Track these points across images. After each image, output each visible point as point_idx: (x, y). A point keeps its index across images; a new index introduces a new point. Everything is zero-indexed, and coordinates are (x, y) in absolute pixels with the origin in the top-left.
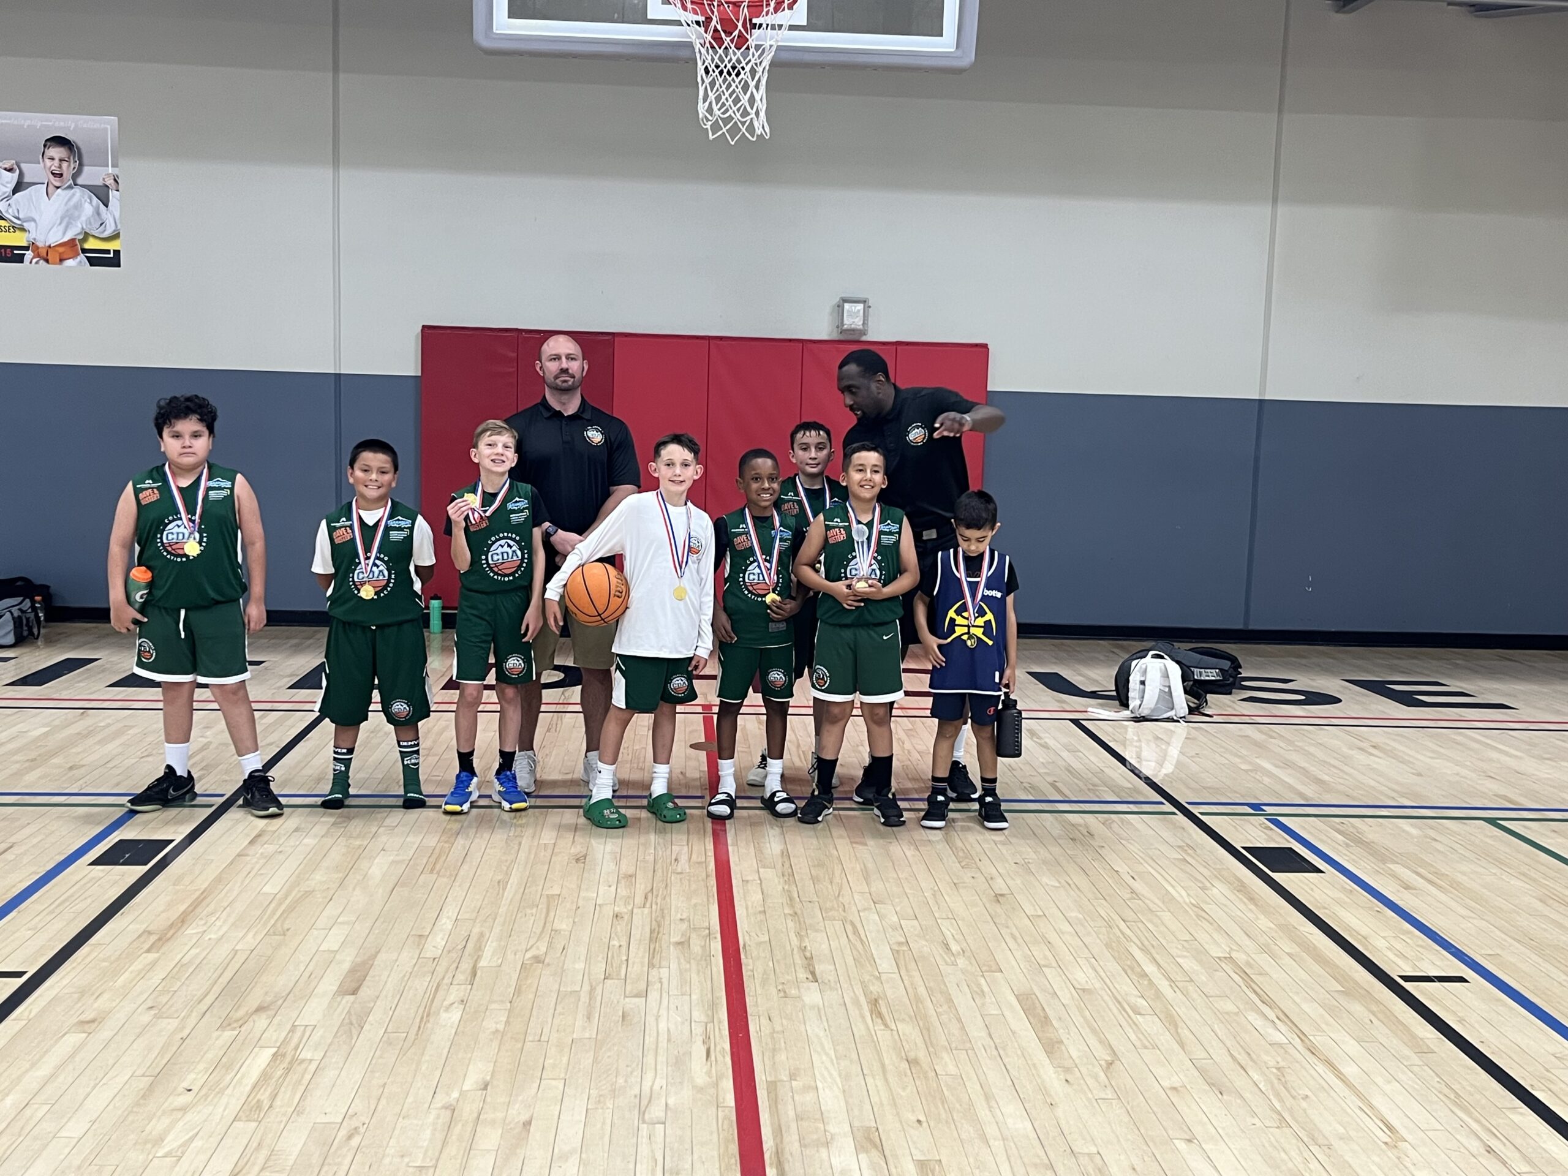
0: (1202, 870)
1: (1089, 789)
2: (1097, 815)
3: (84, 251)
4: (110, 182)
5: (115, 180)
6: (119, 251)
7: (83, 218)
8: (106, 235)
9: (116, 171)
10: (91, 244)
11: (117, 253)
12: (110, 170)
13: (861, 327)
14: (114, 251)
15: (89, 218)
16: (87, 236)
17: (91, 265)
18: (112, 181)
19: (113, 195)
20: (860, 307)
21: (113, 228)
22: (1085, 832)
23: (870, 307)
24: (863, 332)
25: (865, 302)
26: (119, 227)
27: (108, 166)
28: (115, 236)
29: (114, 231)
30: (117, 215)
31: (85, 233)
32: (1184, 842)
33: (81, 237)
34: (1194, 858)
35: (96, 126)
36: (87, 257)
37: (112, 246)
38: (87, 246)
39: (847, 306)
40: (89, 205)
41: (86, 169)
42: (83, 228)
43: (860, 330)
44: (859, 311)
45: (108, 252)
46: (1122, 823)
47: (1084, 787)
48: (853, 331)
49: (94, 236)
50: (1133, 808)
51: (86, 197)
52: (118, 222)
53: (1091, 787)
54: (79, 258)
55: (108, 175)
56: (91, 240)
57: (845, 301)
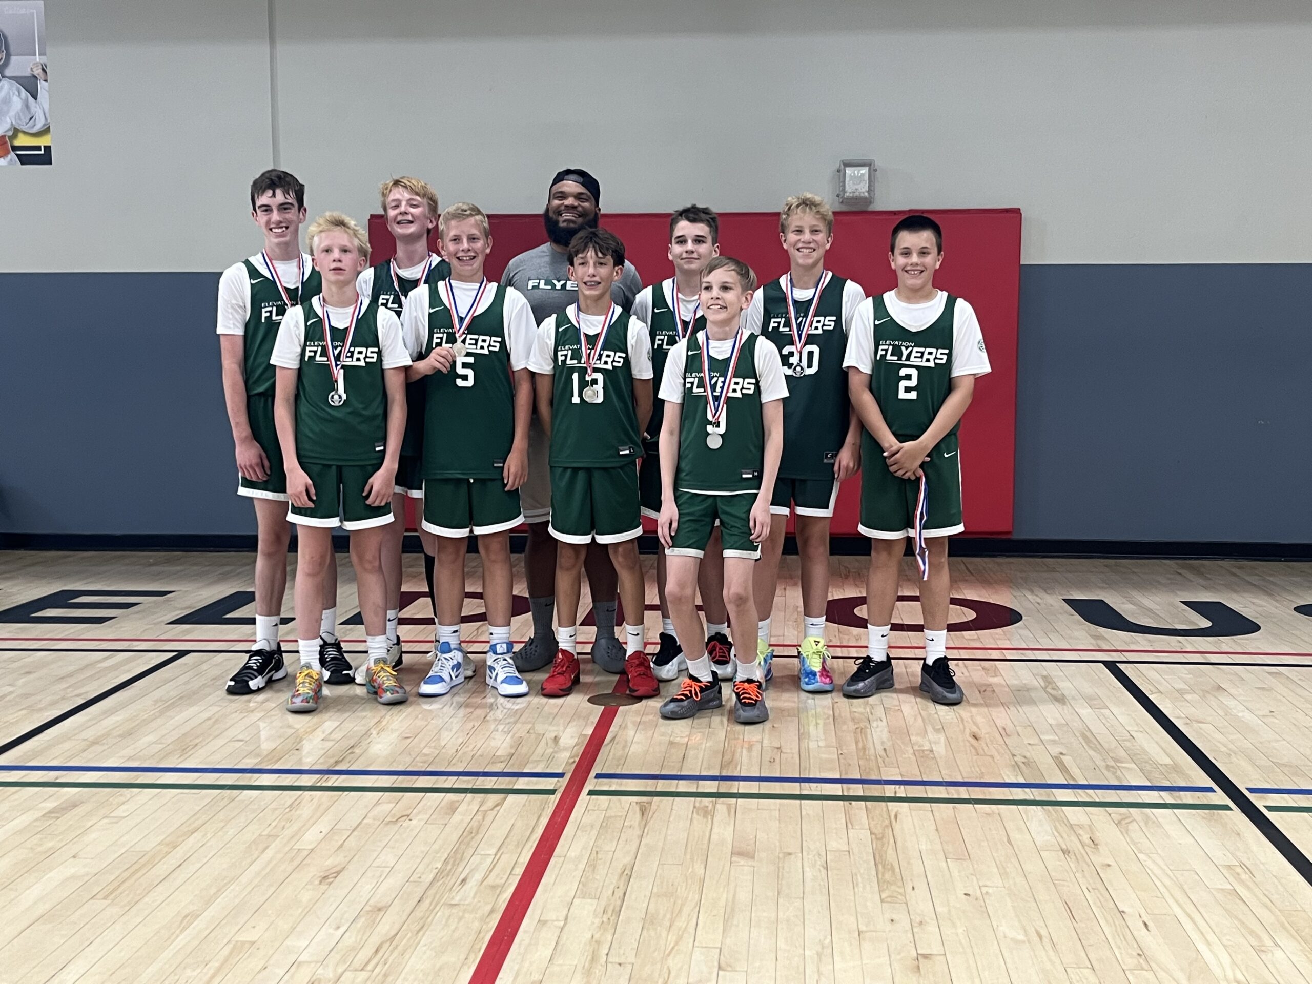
0: (1260, 912)
1: (1108, 767)
2: (1109, 809)
3: (15, 148)
4: (38, 71)
5: (43, 70)
6: (50, 147)
7: (12, 113)
8: (34, 130)
9: (44, 59)
10: (21, 141)
11: (48, 149)
12: (37, 58)
13: (866, 194)
14: (45, 147)
15: (18, 113)
16: (16, 132)
17: (22, 164)
18: (40, 70)
19: (42, 86)
20: (864, 171)
21: (43, 121)
22: (1086, 838)
23: (876, 170)
24: (868, 201)
25: (870, 165)
26: (49, 121)
27: (35, 55)
28: (45, 131)
29: (44, 125)
30: (46, 106)
31: (15, 128)
32: (1236, 858)
33: (10, 133)
34: (1248, 888)
35: (23, 12)
36: (17, 155)
37: (42, 142)
38: (17, 143)
39: (849, 171)
40: (17, 99)
41: (14, 59)
42: (12, 124)
43: (866, 198)
44: (863, 175)
45: (38, 148)
46: (1146, 823)
47: (1101, 764)
48: (856, 200)
49: (25, 133)
50: (1167, 797)
51: (14, 89)
52: (47, 115)
53: (1112, 763)
54: (9, 156)
55: (36, 64)
56: (21, 136)
57: (847, 164)
